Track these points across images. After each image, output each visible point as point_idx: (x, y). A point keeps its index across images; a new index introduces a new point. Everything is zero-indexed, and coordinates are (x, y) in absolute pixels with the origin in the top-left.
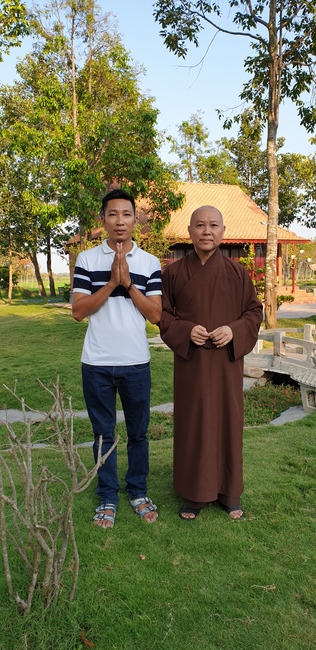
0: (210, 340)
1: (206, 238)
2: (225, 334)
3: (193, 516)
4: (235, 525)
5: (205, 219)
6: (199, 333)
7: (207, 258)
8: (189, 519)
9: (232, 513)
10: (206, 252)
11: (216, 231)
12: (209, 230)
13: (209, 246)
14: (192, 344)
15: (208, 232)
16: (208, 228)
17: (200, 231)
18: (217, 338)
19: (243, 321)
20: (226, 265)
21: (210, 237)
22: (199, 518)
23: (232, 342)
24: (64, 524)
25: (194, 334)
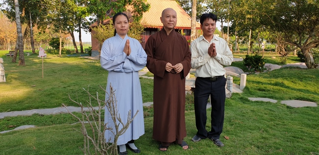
0: (173, 70)
1: (171, 22)
2: (180, 67)
3: (166, 149)
4: (185, 152)
6: (169, 66)
7: (170, 32)
8: (164, 151)
9: (183, 147)
10: (170, 29)
11: (174, 20)
13: (172, 27)
14: (166, 71)
15: (172, 20)
16: (172, 18)
17: (168, 19)
18: (177, 69)
21: (173, 22)
22: (169, 150)
23: (183, 71)
24: (113, 149)
25: (167, 66)
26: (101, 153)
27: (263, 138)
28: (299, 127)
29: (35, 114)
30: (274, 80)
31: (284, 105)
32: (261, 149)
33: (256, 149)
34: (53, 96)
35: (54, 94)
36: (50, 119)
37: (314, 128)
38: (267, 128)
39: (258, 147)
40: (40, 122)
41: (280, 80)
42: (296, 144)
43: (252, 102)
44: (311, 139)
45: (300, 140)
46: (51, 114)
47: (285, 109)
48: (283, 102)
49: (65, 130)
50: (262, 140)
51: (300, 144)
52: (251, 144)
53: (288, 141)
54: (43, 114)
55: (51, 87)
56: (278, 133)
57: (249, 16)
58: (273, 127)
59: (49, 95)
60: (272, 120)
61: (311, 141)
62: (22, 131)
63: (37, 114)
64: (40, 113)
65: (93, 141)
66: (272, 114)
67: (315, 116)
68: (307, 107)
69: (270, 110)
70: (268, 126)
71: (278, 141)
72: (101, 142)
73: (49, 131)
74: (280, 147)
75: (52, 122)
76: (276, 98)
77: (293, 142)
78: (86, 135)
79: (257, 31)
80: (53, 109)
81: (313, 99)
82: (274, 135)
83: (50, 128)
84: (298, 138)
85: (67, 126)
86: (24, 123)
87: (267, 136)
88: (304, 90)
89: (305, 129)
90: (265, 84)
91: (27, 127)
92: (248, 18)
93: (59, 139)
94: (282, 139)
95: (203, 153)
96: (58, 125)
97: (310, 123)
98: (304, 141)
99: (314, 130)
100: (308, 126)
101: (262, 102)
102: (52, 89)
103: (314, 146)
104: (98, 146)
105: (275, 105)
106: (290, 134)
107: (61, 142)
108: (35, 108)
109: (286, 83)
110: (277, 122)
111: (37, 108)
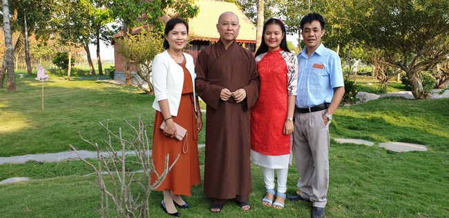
0: (232, 98)
1: (229, 32)
2: (241, 94)
3: (219, 210)
4: (246, 214)
5: (229, 20)
6: (225, 93)
7: (229, 45)
8: (216, 212)
9: (243, 207)
10: (229, 41)
11: (235, 28)
12: (231, 27)
13: (231, 38)
14: (220, 100)
15: (230, 29)
16: (230, 25)
17: (225, 28)
18: (236, 97)
19: (250, 86)
20: (240, 50)
21: (232, 32)
22: (223, 211)
24: (143, 210)
25: (222, 93)
26: (125, 215)
27: (354, 194)
28: (403, 178)
29: (30, 162)
30: (370, 115)
31: (383, 148)
32: (351, 210)
33: (344, 209)
34: (57, 135)
35: (58, 132)
36: (53, 169)
37: (424, 180)
38: (360, 181)
39: (347, 207)
40: (37, 173)
41: (377, 115)
42: (399, 202)
43: (340, 145)
44: (419, 196)
45: (404, 197)
46: (53, 161)
47: (385, 154)
48: (381, 145)
49: (73, 184)
50: (353, 197)
51: (403, 202)
52: (338, 203)
53: (387, 198)
54: (41, 161)
55: (55, 122)
56: (374, 188)
57: (336, 26)
58: (368, 179)
59: (51, 134)
60: (366, 169)
61: (419, 198)
62: (9, 185)
63: (33, 162)
64: (38, 160)
65: (113, 198)
66: (367, 161)
67: (424, 164)
68: (414, 152)
69: (365, 156)
70: (361, 178)
71: (374, 198)
72: (126, 199)
73: (49, 186)
74: (377, 206)
75: (55, 172)
76: (372, 140)
77: (395, 200)
78: (103, 190)
79: (348, 47)
80: (57, 154)
81: (421, 141)
82: (369, 190)
83: (51, 181)
84: (401, 194)
85: (76, 179)
86: (13, 175)
87: (360, 191)
88: (411, 128)
89: (411, 182)
90: (358, 119)
91: (17, 180)
92: (335, 29)
93: (64, 196)
94: (380, 196)
95: (271, 215)
96: (64, 177)
97: (417, 173)
98: (409, 198)
99: (423, 183)
100: (416, 177)
101: (353, 145)
102: (57, 125)
103: (422, 204)
104: (121, 205)
105: (371, 149)
106: (391, 188)
107: (68, 200)
108: (30, 153)
109: (387, 118)
110: (373, 172)
111: (33, 153)
